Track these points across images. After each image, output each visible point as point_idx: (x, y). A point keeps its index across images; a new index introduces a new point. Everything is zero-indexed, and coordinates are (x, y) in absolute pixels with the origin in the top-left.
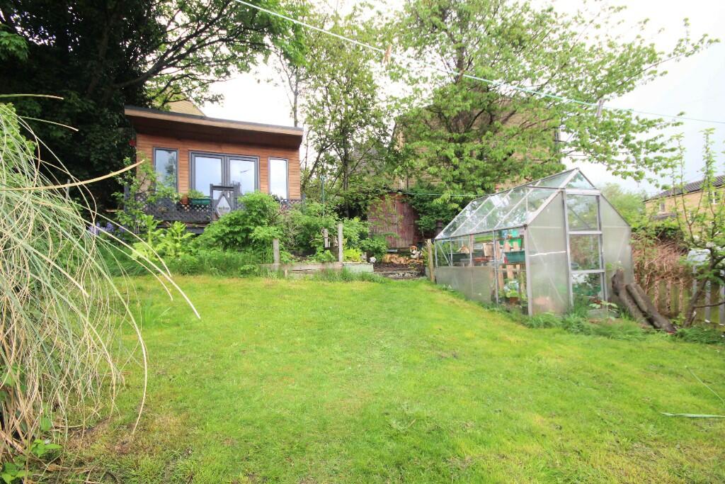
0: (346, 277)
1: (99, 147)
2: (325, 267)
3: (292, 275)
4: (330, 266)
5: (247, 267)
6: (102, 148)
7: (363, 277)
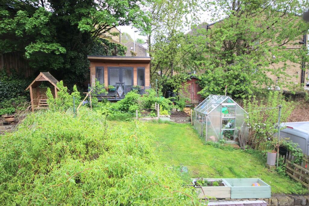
0: (160, 122)
1: (79, 68)
2: (152, 119)
3: (141, 121)
4: (154, 118)
5: (128, 119)
6: (80, 68)
7: (166, 122)
